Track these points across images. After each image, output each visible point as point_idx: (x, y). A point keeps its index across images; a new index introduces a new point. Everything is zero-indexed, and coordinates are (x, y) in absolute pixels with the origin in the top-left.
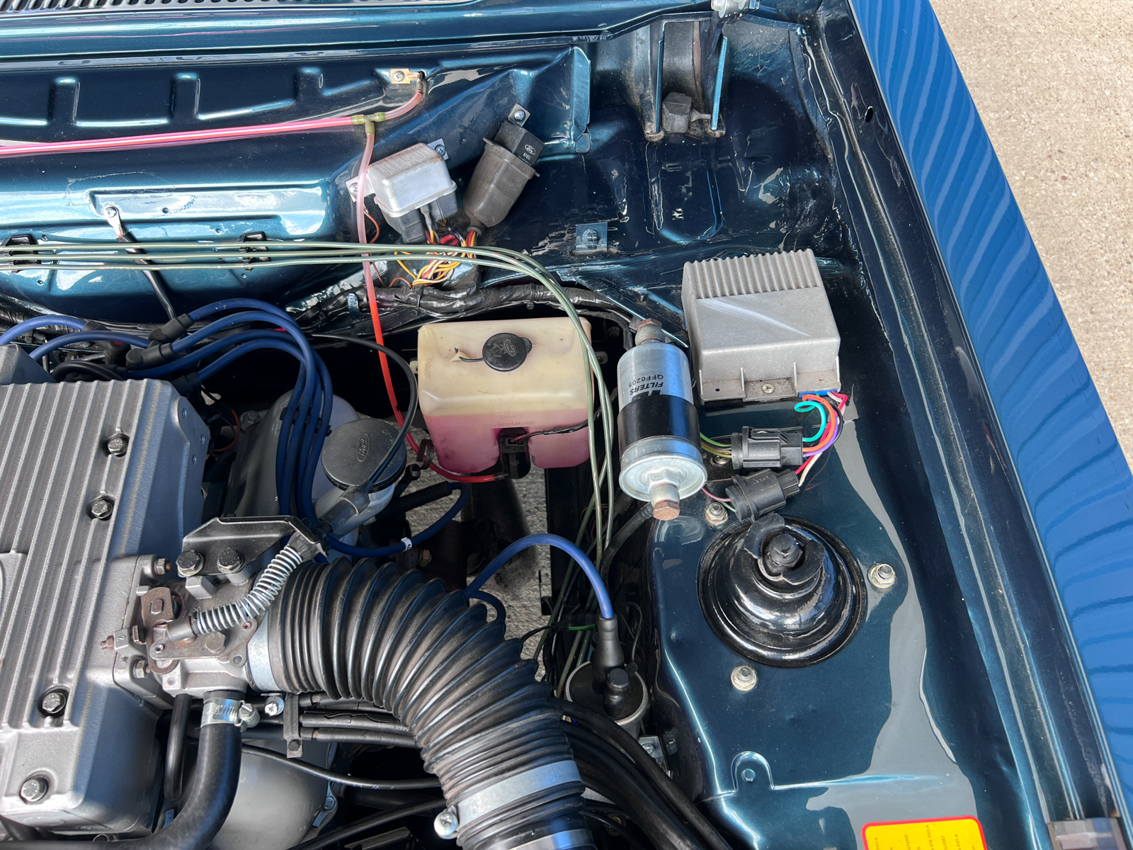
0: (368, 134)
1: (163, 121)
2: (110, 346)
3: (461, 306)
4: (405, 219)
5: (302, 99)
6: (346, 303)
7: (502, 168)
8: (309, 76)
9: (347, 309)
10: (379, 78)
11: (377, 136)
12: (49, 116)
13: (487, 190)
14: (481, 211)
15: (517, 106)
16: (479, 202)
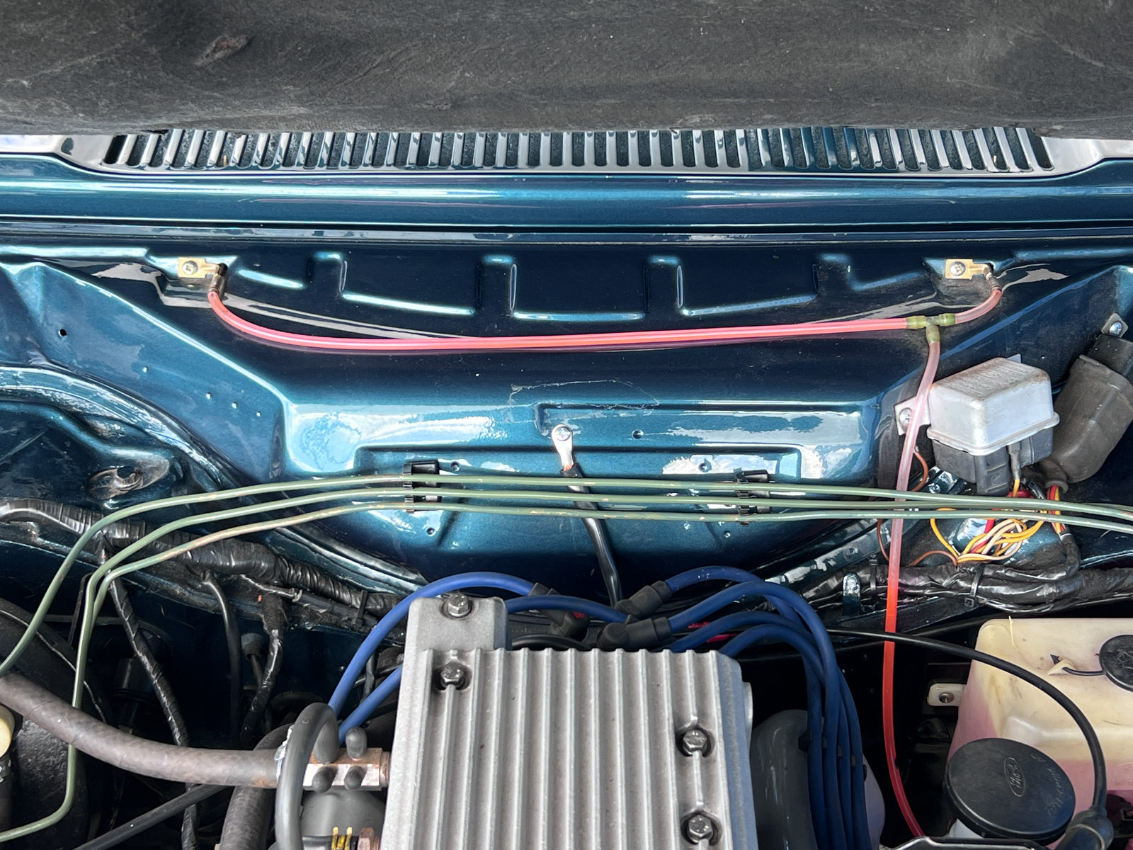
0: (932, 342)
1: (635, 316)
2: (567, 619)
3: (1050, 594)
4: (989, 460)
5: (825, 294)
6: (840, 587)
7: (1108, 399)
8: (830, 264)
9: (840, 598)
10: (929, 269)
11: (944, 346)
12: (477, 305)
13: (1083, 428)
14: (1073, 457)
15: (1114, 316)
16: (1071, 444)
